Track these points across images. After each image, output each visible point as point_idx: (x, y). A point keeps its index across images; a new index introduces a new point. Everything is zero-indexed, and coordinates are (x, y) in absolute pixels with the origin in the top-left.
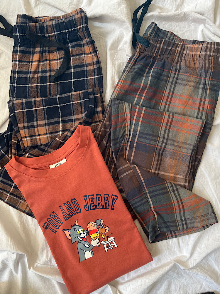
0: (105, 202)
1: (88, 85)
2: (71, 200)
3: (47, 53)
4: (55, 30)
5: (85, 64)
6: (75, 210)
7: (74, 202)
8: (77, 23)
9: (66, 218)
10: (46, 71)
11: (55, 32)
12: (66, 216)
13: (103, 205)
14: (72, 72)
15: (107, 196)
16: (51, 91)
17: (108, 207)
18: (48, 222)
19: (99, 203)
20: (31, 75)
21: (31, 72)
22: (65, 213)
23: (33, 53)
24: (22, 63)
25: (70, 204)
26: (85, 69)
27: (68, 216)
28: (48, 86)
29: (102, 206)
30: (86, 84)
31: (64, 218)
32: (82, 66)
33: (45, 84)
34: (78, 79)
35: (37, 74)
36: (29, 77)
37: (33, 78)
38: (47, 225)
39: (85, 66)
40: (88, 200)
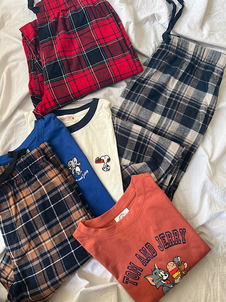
0: (176, 237)
1: (67, 203)
2: (145, 245)
3: (20, 193)
4: (18, 172)
5: (57, 186)
6: (151, 254)
7: (149, 246)
8: (35, 157)
9: (145, 264)
10: (24, 210)
11: (18, 173)
12: (144, 261)
13: (174, 240)
14: (49, 198)
15: (176, 231)
16: (37, 225)
17: (179, 242)
18: (127, 275)
19: (170, 240)
20: (15, 219)
21: (13, 216)
22: (143, 259)
23: (8, 198)
24: (3, 212)
25: (145, 249)
26: (59, 191)
27: (147, 261)
28: (32, 222)
29: (174, 242)
30: (65, 204)
31: (143, 264)
32: (56, 189)
33: (28, 221)
34: (57, 203)
35: (18, 216)
36: (13, 221)
37: (17, 221)
38: (127, 279)
39: (58, 188)
40: (160, 240)
